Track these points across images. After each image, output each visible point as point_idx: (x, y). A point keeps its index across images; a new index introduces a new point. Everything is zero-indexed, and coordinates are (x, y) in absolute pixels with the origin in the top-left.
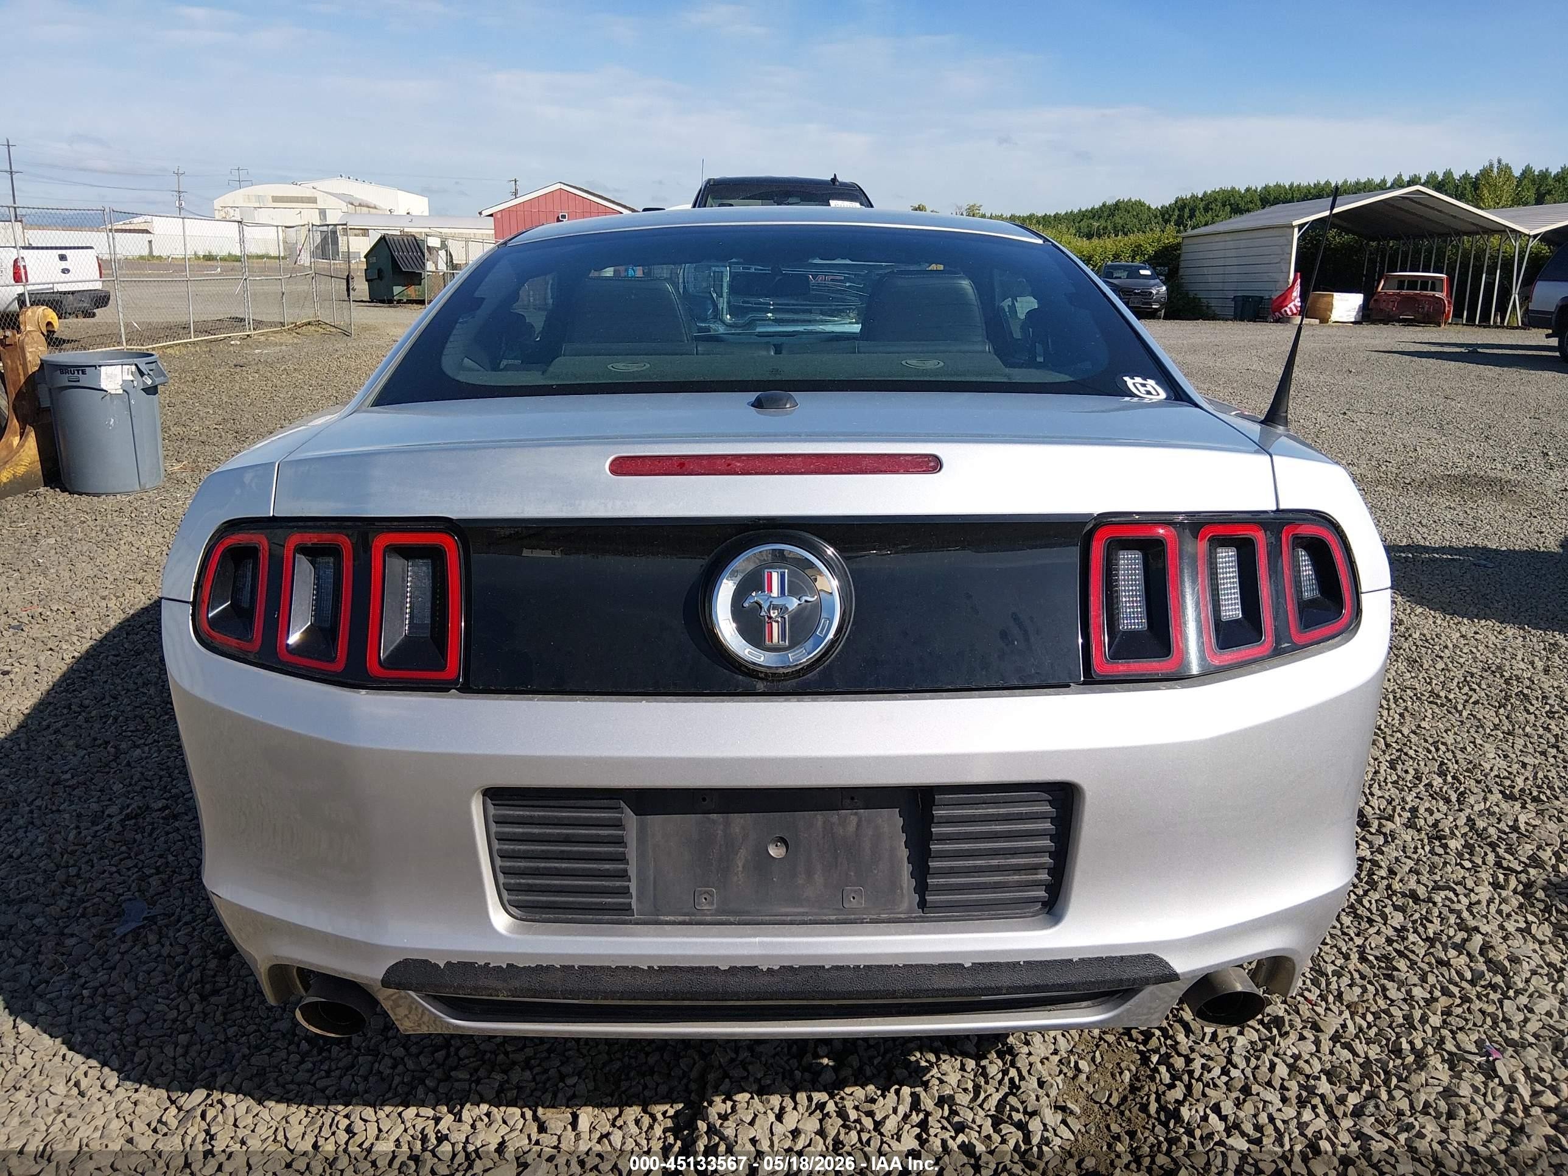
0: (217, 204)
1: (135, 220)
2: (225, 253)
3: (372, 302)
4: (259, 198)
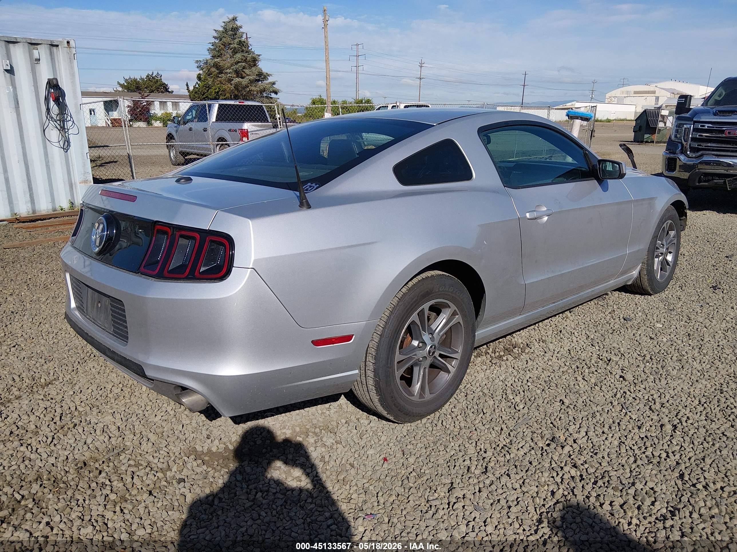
0: (607, 96)
1: (568, 104)
2: (605, 118)
3: (634, 142)
4: (627, 92)
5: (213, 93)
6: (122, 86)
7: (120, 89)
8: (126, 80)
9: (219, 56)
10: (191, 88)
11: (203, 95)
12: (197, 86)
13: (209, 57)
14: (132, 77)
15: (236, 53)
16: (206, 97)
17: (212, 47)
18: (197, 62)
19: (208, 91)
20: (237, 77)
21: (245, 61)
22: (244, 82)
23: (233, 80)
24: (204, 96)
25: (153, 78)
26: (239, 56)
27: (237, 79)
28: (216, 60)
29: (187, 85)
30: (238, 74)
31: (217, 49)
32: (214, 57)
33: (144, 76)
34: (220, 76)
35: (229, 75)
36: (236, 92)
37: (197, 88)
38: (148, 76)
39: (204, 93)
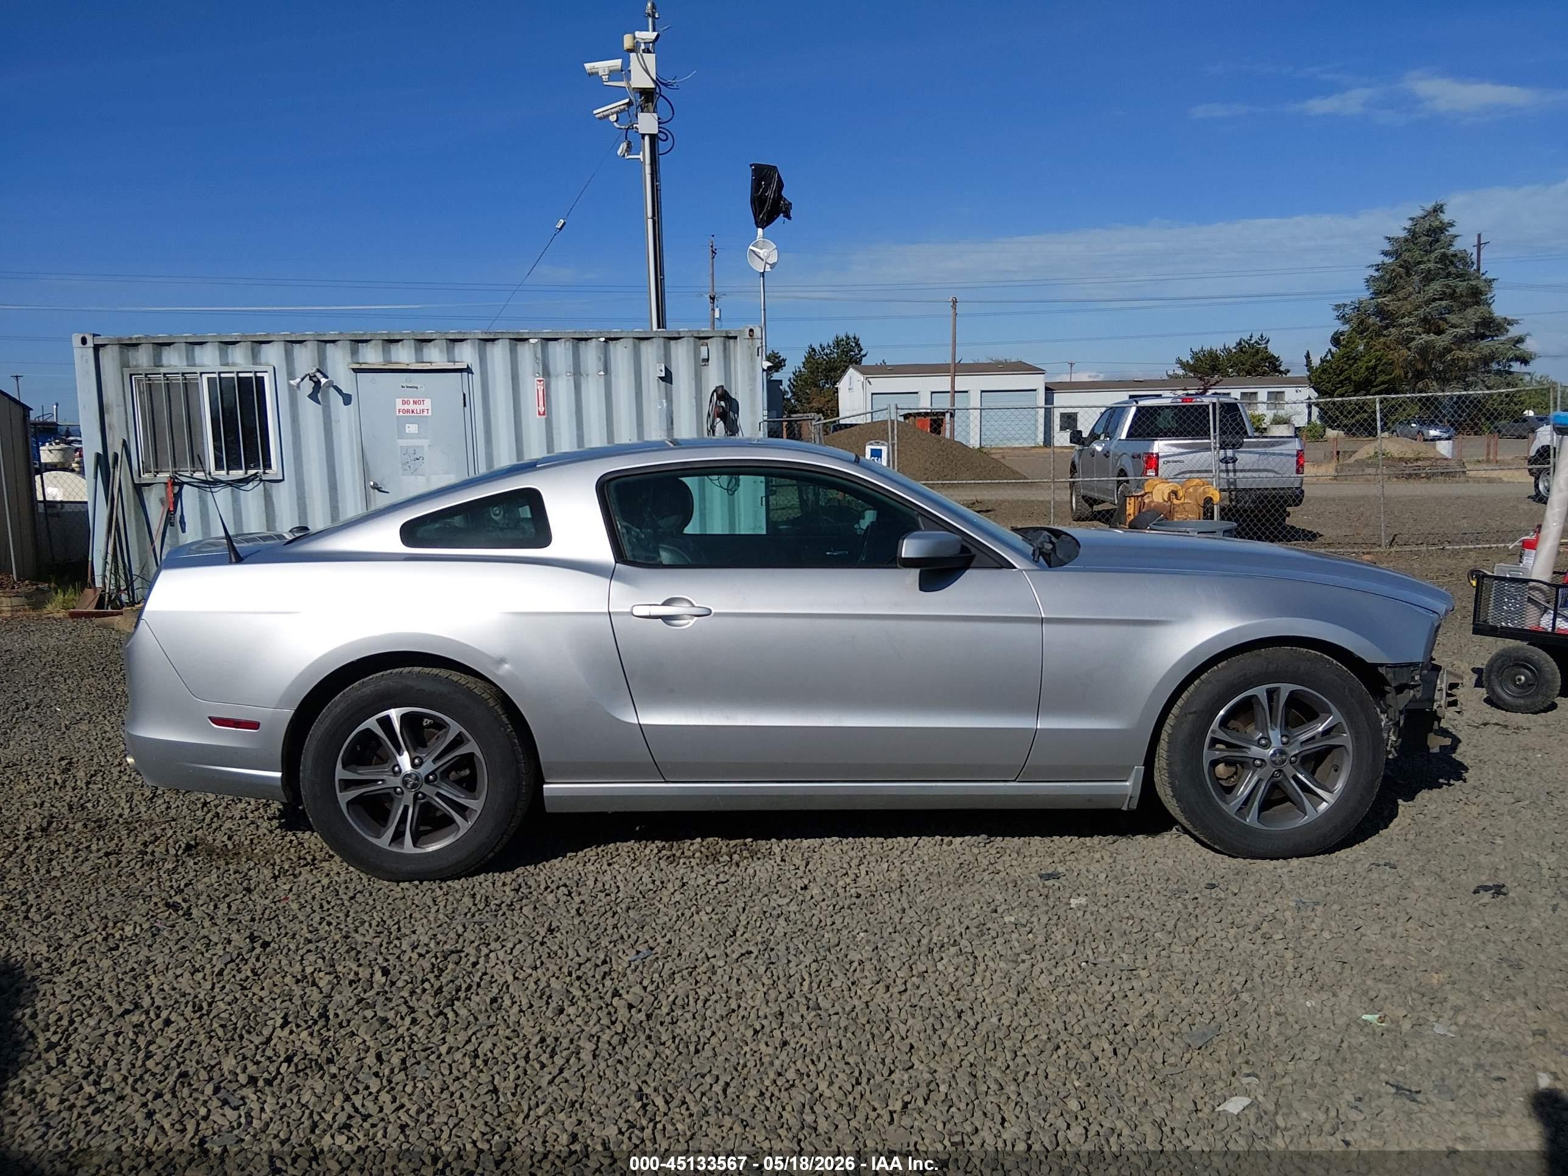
5: (1362, 370)
6: (1184, 365)
7: (1181, 372)
8: (1195, 355)
9: (1389, 292)
10: (1316, 362)
11: (1338, 375)
12: (1329, 357)
13: (1366, 295)
14: (1207, 348)
15: (1433, 280)
16: (1346, 379)
17: (1376, 274)
18: (1338, 307)
19: (1351, 366)
20: (1428, 332)
21: (1453, 296)
22: (1441, 341)
23: (1414, 339)
24: (1341, 377)
25: (1251, 346)
26: (1436, 286)
27: (1423, 336)
28: (1379, 300)
29: (1308, 356)
30: (1431, 325)
31: (1388, 277)
32: (1377, 293)
33: (1231, 345)
34: (1385, 332)
35: (1406, 329)
36: (1420, 366)
37: (1328, 361)
38: (1239, 344)
39: (1342, 371)
